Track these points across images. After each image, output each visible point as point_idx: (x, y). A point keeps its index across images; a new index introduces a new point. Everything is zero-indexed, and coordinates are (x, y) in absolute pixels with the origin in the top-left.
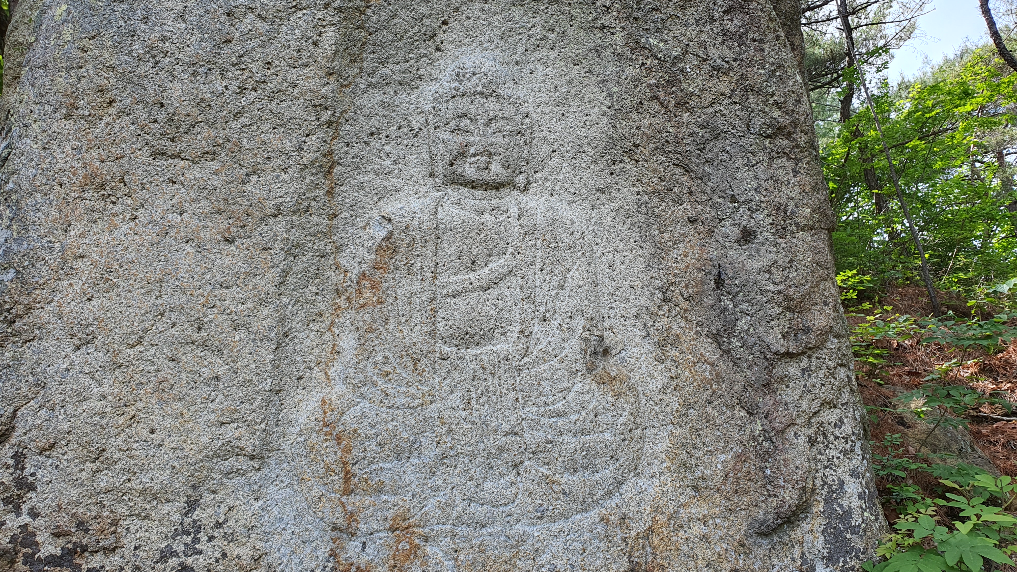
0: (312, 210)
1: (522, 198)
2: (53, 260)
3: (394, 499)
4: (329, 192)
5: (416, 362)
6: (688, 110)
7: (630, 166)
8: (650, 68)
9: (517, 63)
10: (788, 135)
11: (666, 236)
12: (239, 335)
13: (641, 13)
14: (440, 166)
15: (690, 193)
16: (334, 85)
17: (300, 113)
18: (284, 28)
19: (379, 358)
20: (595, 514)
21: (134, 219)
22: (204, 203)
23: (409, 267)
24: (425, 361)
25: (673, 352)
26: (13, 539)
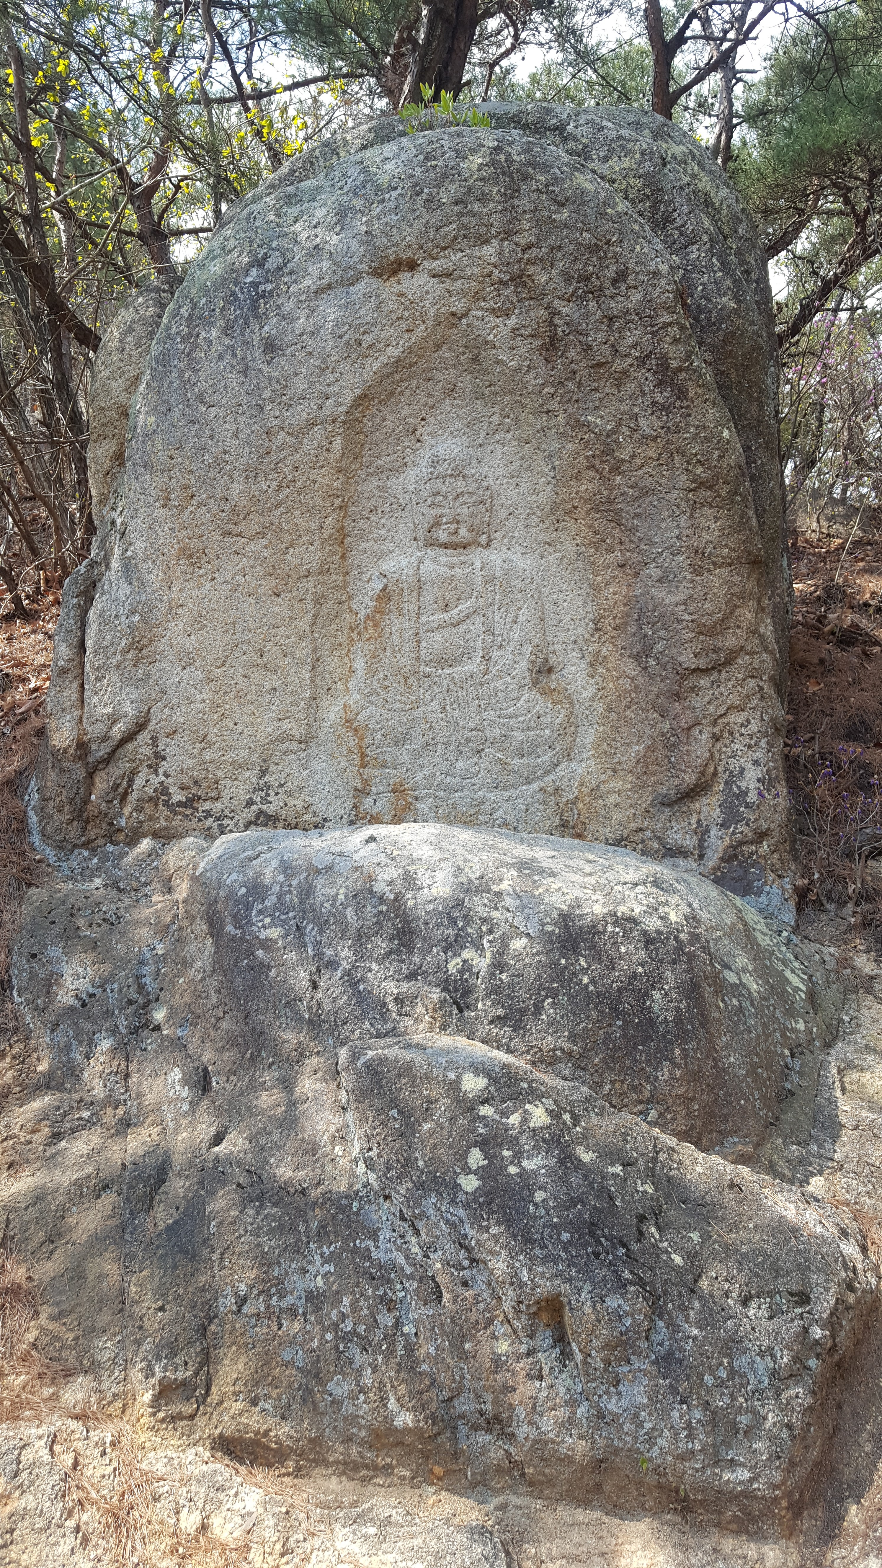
0: (332, 571)
1: (484, 553)
2: (163, 607)
3: (394, 772)
4: (342, 557)
5: (406, 679)
6: (620, 473)
7: (570, 524)
8: (588, 442)
9: (480, 445)
10: (710, 488)
11: (599, 578)
12: (287, 660)
13: (581, 395)
14: (421, 533)
15: (621, 543)
16: (342, 478)
17: (320, 502)
18: (306, 441)
19: (381, 676)
20: (535, 786)
21: (213, 579)
22: (259, 568)
23: (400, 610)
24: (413, 678)
25: (601, 670)
26: (156, 790)
